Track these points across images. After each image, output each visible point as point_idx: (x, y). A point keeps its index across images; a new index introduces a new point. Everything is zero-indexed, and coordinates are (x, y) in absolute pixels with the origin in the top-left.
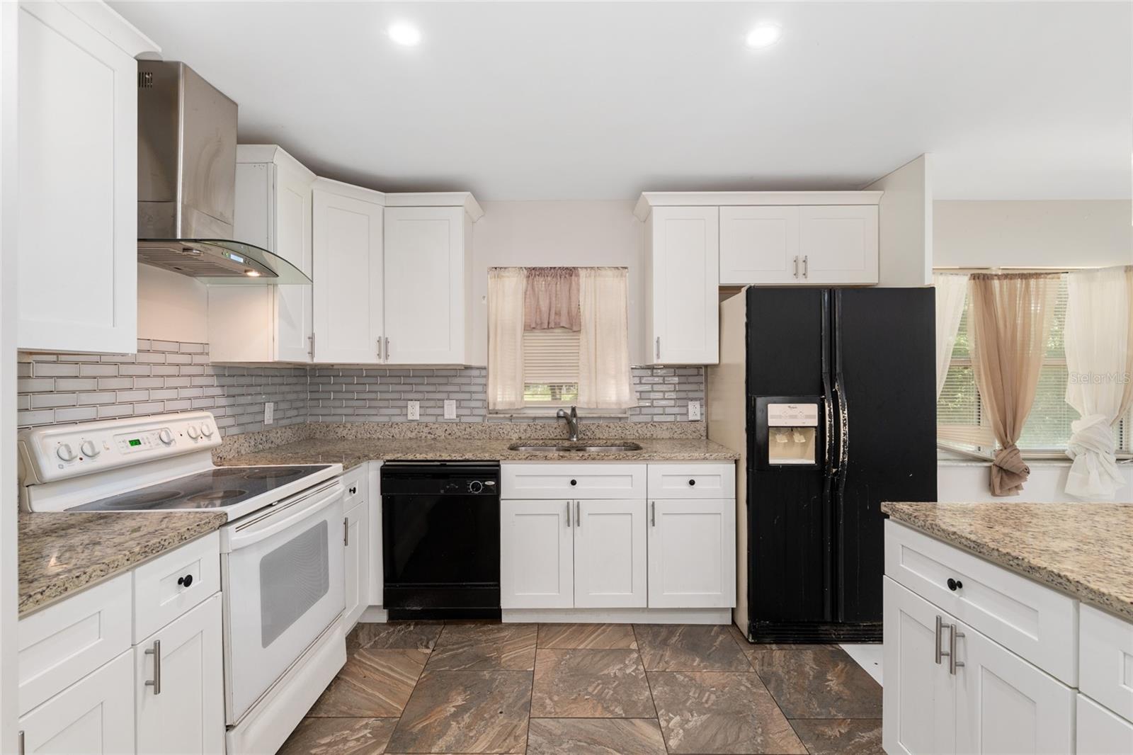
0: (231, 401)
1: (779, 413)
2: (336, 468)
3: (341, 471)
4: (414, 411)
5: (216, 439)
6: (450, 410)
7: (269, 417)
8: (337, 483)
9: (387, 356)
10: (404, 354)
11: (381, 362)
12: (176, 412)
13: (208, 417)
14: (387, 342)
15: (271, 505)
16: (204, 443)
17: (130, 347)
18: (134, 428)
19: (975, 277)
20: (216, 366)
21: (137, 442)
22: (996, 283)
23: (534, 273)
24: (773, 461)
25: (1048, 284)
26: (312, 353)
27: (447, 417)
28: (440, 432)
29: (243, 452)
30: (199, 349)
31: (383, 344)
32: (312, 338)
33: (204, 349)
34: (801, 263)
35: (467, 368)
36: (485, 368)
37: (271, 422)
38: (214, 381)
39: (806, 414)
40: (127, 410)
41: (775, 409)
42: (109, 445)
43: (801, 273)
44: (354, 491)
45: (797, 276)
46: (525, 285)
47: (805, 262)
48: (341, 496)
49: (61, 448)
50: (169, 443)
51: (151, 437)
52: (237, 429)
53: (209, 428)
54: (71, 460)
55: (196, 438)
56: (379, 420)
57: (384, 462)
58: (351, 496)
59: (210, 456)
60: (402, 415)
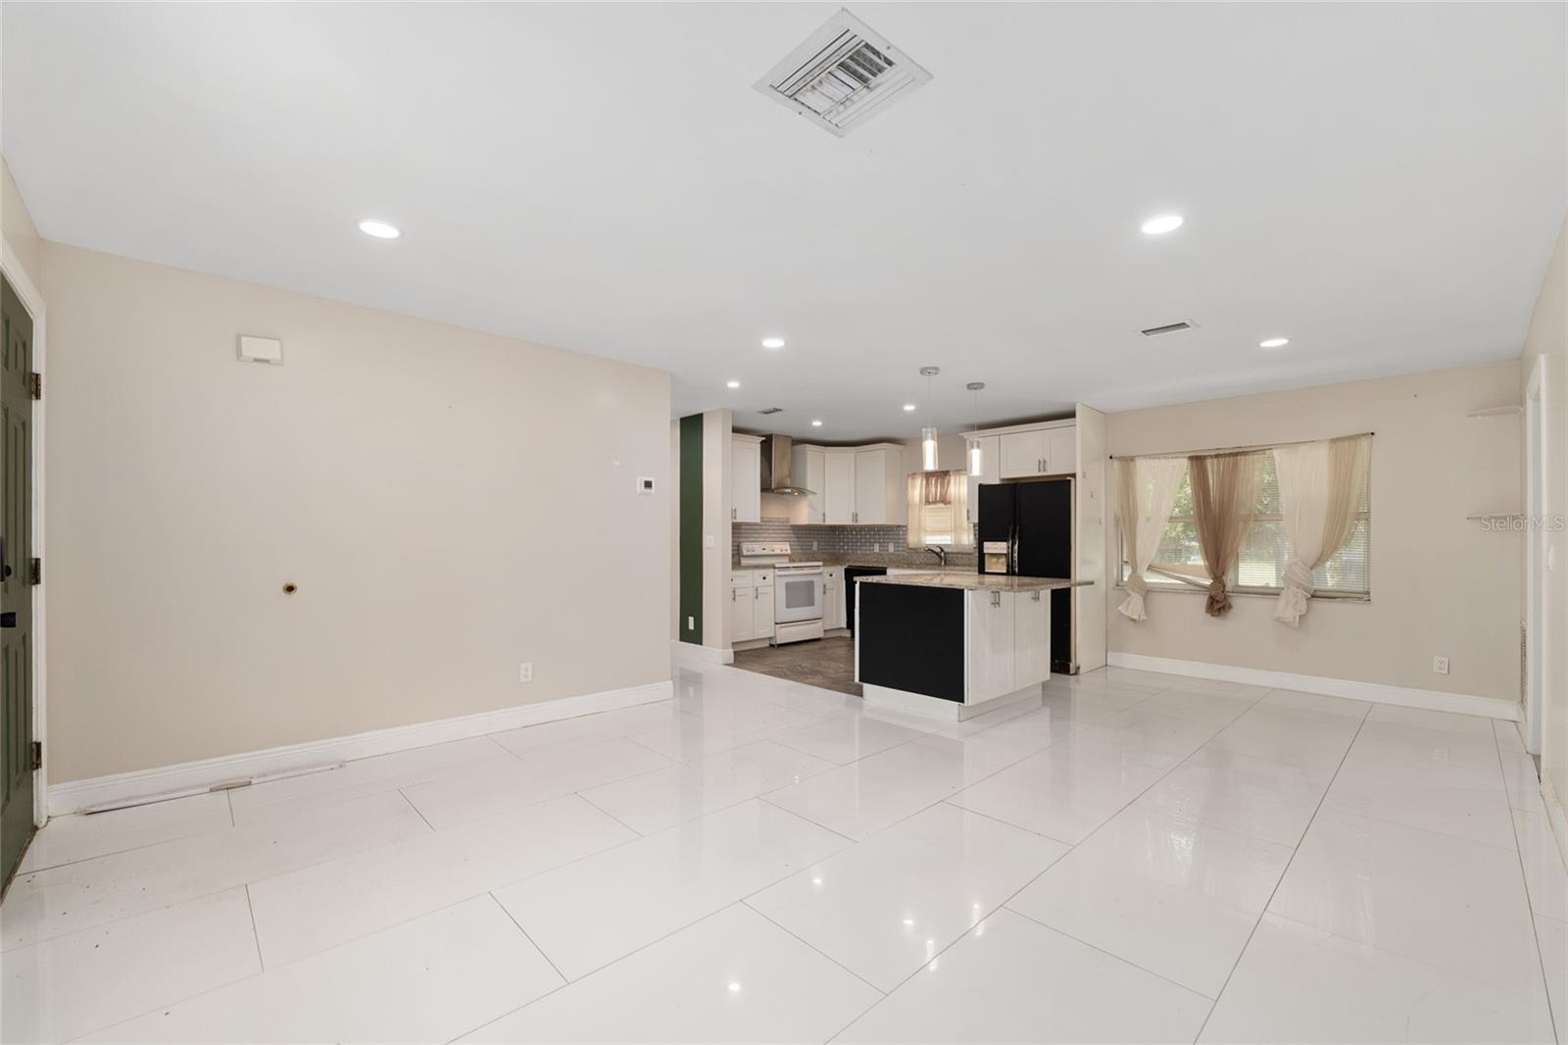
0: (798, 539)
1: (990, 547)
2: (821, 563)
4: (877, 548)
5: (789, 552)
6: (891, 548)
7: (815, 548)
8: (820, 569)
9: (857, 521)
10: (865, 520)
11: (854, 524)
12: (779, 541)
13: (787, 543)
14: (857, 515)
16: (784, 552)
17: (758, 521)
18: (764, 545)
19: (1191, 458)
20: (791, 526)
21: (764, 548)
22: (1209, 462)
23: (929, 475)
24: (987, 571)
25: (1256, 460)
26: (824, 521)
27: (890, 551)
28: (885, 559)
30: (786, 520)
31: (855, 516)
32: (824, 515)
33: (788, 520)
34: (1042, 464)
35: (899, 526)
36: (905, 526)
37: (816, 550)
38: (791, 532)
39: (1001, 547)
40: (763, 539)
41: (987, 545)
42: (757, 549)
43: (1042, 468)
44: (831, 575)
45: (1039, 470)
46: (924, 482)
47: (1045, 462)
48: (821, 574)
49: (746, 548)
50: (773, 551)
51: (769, 548)
52: (801, 551)
53: (787, 548)
54: (749, 551)
55: (781, 550)
56: (863, 552)
57: (847, 567)
58: (830, 577)
59: (788, 558)
60: (873, 550)
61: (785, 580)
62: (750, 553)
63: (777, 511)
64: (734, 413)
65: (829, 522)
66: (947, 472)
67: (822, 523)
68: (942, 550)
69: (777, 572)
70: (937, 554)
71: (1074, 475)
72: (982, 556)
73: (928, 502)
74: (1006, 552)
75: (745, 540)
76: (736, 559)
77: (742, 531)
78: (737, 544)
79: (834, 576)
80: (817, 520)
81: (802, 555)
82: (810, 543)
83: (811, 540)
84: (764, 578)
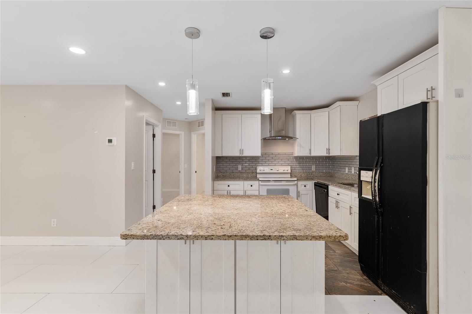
0: (299, 164)
1: (364, 175)
2: (296, 179)
3: (296, 180)
4: (347, 169)
5: (289, 171)
7: (313, 168)
8: (295, 182)
9: (329, 153)
10: (334, 153)
11: (328, 155)
12: (284, 166)
13: (289, 167)
14: (329, 149)
15: (270, 181)
16: (286, 172)
17: (260, 155)
18: (269, 167)
20: (295, 157)
21: (272, 170)
24: (363, 196)
26: (310, 153)
27: (352, 173)
28: (350, 177)
29: (302, 176)
30: (291, 154)
31: (328, 150)
32: (310, 150)
33: (292, 153)
35: (356, 156)
37: (314, 170)
38: (295, 160)
39: (370, 176)
40: (274, 165)
41: (362, 172)
42: (267, 169)
43: (429, 97)
47: (432, 89)
48: (296, 185)
49: (260, 169)
50: (278, 170)
51: (275, 169)
52: (302, 171)
53: (288, 169)
54: (261, 170)
55: (284, 170)
56: (342, 172)
57: (316, 182)
58: (304, 187)
59: (290, 174)
60: (345, 171)
61: (266, 188)
62: (261, 172)
63: (280, 148)
65: (313, 154)
69: (261, 183)
72: (360, 182)
74: (371, 181)
75: (261, 165)
76: (254, 174)
77: (259, 160)
78: (255, 167)
79: (308, 187)
80: (305, 153)
81: (302, 173)
82: (309, 167)
83: (310, 164)
84: (251, 186)
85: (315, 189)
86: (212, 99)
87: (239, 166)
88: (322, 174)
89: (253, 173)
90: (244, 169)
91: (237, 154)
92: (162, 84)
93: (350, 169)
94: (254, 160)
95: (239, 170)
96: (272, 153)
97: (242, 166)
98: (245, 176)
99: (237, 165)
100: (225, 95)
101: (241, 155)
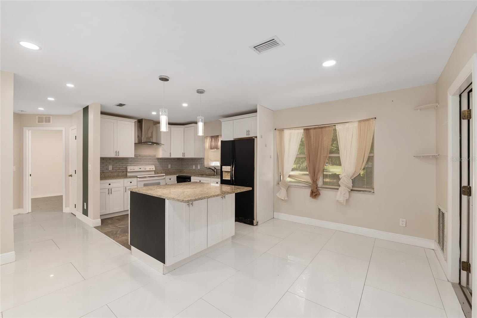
0: (160, 164)
1: (225, 168)
2: (164, 174)
5: (154, 169)
6: (199, 168)
7: (169, 166)
8: (164, 177)
9: (184, 156)
10: (188, 156)
11: (183, 157)
12: (150, 165)
13: (153, 166)
14: (184, 153)
15: (146, 177)
16: (152, 170)
17: (133, 156)
18: (140, 167)
19: (304, 129)
20: (157, 158)
21: (141, 169)
23: (212, 137)
24: (223, 179)
26: (170, 156)
28: (197, 171)
29: (162, 172)
30: (154, 156)
31: (184, 154)
32: (170, 153)
35: (202, 158)
38: (157, 161)
39: (228, 168)
40: (141, 164)
41: (223, 167)
42: (136, 168)
43: (248, 134)
44: (170, 179)
45: (247, 135)
46: (210, 140)
47: (249, 131)
48: (164, 179)
49: (130, 168)
50: (145, 169)
51: (143, 168)
52: (161, 169)
53: (153, 168)
54: (131, 170)
55: (150, 169)
56: (189, 168)
57: (178, 175)
58: (170, 180)
59: (154, 172)
60: (193, 168)
61: (143, 183)
62: (132, 171)
63: (147, 151)
64: (101, 106)
65: (173, 156)
66: (218, 136)
67: (170, 157)
68: (215, 168)
69: (139, 179)
70: (213, 170)
71: (256, 137)
72: (222, 172)
73: (211, 148)
74: (230, 171)
75: (130, 165)
76: (125, 173)
77: (129, 161)
78: (126, 167)
79: (172, 179)
80: (167, 156)
81: (162, 170)
82: (167, 165)
83: (167, 164)
84: (131, 182)
85: (177, 181)
86: (101, 105)
87: (109, 166)
88: (175, 170)
89: (123, 172)
90: (114, 169)
91: (113, 155)
92: (70, 85)
93: (196, 166)
94: (125, 160)
95: (109, 170)
96: (140, 155)
97: (112, 166)
98: (116, 175)
99: (107, 165)
100: (121, 105)
101: (116, 157)
